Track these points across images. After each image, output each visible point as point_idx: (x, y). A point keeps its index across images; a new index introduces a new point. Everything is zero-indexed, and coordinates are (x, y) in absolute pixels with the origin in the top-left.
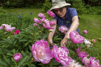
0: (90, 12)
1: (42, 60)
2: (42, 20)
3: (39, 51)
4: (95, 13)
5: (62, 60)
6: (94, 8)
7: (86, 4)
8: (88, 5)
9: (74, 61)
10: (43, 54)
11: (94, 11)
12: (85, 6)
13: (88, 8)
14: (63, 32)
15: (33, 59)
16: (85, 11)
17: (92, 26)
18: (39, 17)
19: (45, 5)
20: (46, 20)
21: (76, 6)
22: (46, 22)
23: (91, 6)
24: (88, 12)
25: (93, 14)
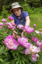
0: (35, 12)
1: (12, 48)
2: (7, 23)
3: (10, 42)
4: (39, 12)
5: (25, 44)
6: (37, 9)
7: (32, 7)
8: (33, 8)
9: (32, 45)
10: (12, 44)
11: (38, 11)
12: (31, 9)
13: (33, 9)
14: (21, 28)
15: (6, 48)
16: (32, 12)
17: (38, 22)
18: (3, 22)
19: (3, 12)
20: (9, 23)
21: (25, 9)
22: (10, 24)
23: (35, 8)
24: (34, 12)
25: (37, 13)
